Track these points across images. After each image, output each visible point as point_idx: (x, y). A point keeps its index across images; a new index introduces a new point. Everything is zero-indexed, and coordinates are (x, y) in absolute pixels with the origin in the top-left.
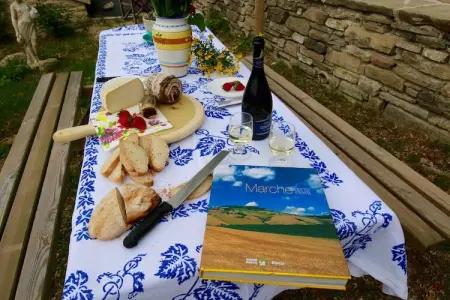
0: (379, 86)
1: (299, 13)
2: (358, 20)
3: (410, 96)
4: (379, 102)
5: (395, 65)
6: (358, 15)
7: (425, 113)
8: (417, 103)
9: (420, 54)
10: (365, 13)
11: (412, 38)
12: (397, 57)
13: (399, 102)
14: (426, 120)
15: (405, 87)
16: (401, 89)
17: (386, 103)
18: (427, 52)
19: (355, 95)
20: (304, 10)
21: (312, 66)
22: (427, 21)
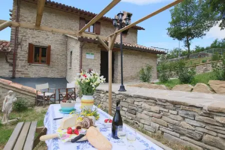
0: (159, 125)
1: (124, 100)
2: (145, 102)
3: (170, 128)
4: (161, 132)
5: (162, 117)
6: (145, 100)
7: (178, 135)
8: (174, 131)
9: (168, 112)
10: (147, 99)
11: (164, 107)
12: (162, 114)
13: (168, 131)
14: (179, 138)
15: (168, 125)
16: (166, 125)
17: (163, 132)
18: (171, 111)
19: (150, 130)
20: (126, 99)
21: (132, 119)
22: (167, 101)
